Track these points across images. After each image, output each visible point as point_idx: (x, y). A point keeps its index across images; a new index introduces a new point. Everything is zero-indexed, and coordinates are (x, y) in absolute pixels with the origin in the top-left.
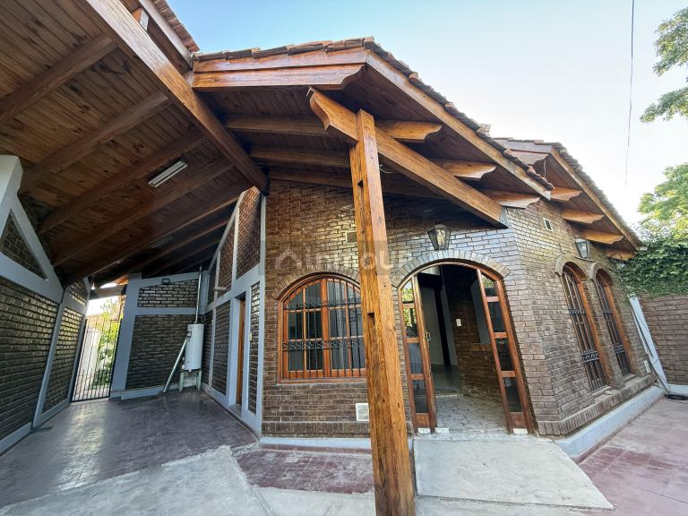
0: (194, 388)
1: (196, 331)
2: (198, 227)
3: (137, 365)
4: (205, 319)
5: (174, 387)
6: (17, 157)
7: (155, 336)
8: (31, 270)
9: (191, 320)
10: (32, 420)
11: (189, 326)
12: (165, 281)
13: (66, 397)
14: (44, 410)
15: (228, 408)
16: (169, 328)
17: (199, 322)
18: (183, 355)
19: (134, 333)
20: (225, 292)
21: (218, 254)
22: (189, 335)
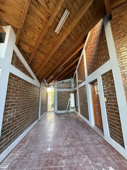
0: (74, 112)
1: (72, 95)
2: (70, 62)
3: (59, 104)
4: (75, 92)
5: (68, 111)
6: (10, 26)
7: (62, 97)
8: (29, 76)
9: (70, 92)
10: (38, 119)
11: (70, 94)
12: (63, 82)
13: (46, 111)
14: (41, 115)
15: (92, 127)
16: (65, 95)
17: (73, 93)
18: (70, 102)
19: (58, 96)
20: (82, 82)
21: (76, 71)
22: (70, 97)
